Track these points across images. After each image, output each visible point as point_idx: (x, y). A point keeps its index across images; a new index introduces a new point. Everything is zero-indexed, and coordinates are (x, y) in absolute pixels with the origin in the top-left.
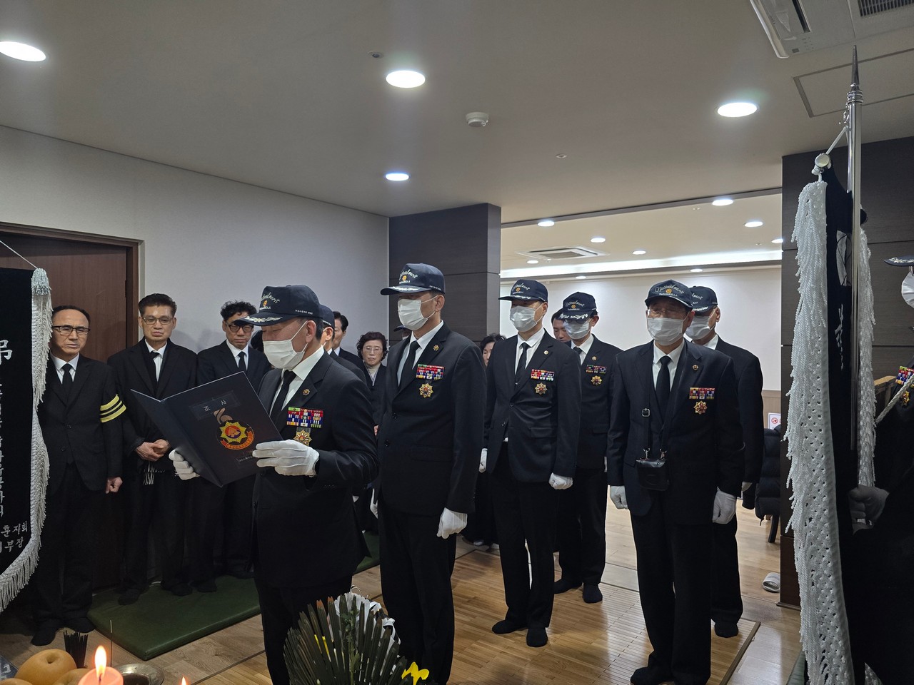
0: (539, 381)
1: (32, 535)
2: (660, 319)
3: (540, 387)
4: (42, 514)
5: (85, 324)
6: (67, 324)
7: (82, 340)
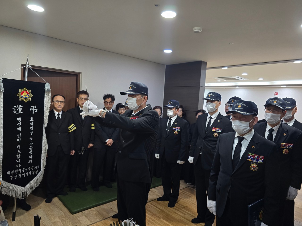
0: (215, 132)
1: (41, 170)
2: (270, 114)
3: (215, 134)
4: (45, 163)
5: (63, 100)
6: (58, 100)
7: (62, 105)
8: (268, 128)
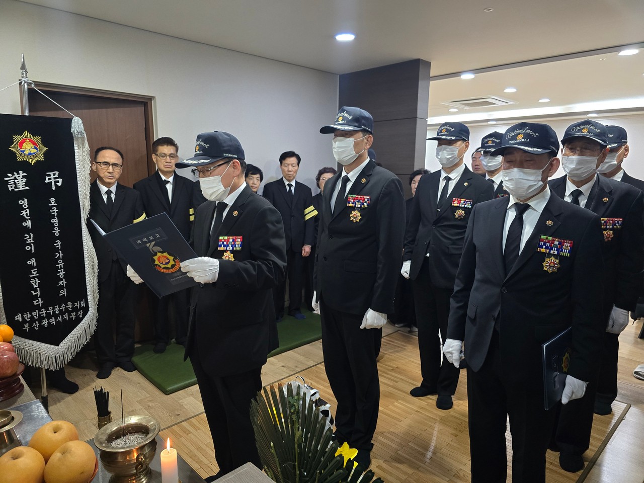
0: (458, 208)
3: (459, 213)
4: (97, 295)
5: (119, 161)
6: (106, 161)
7: (116, 172)
8: (569, 190)
